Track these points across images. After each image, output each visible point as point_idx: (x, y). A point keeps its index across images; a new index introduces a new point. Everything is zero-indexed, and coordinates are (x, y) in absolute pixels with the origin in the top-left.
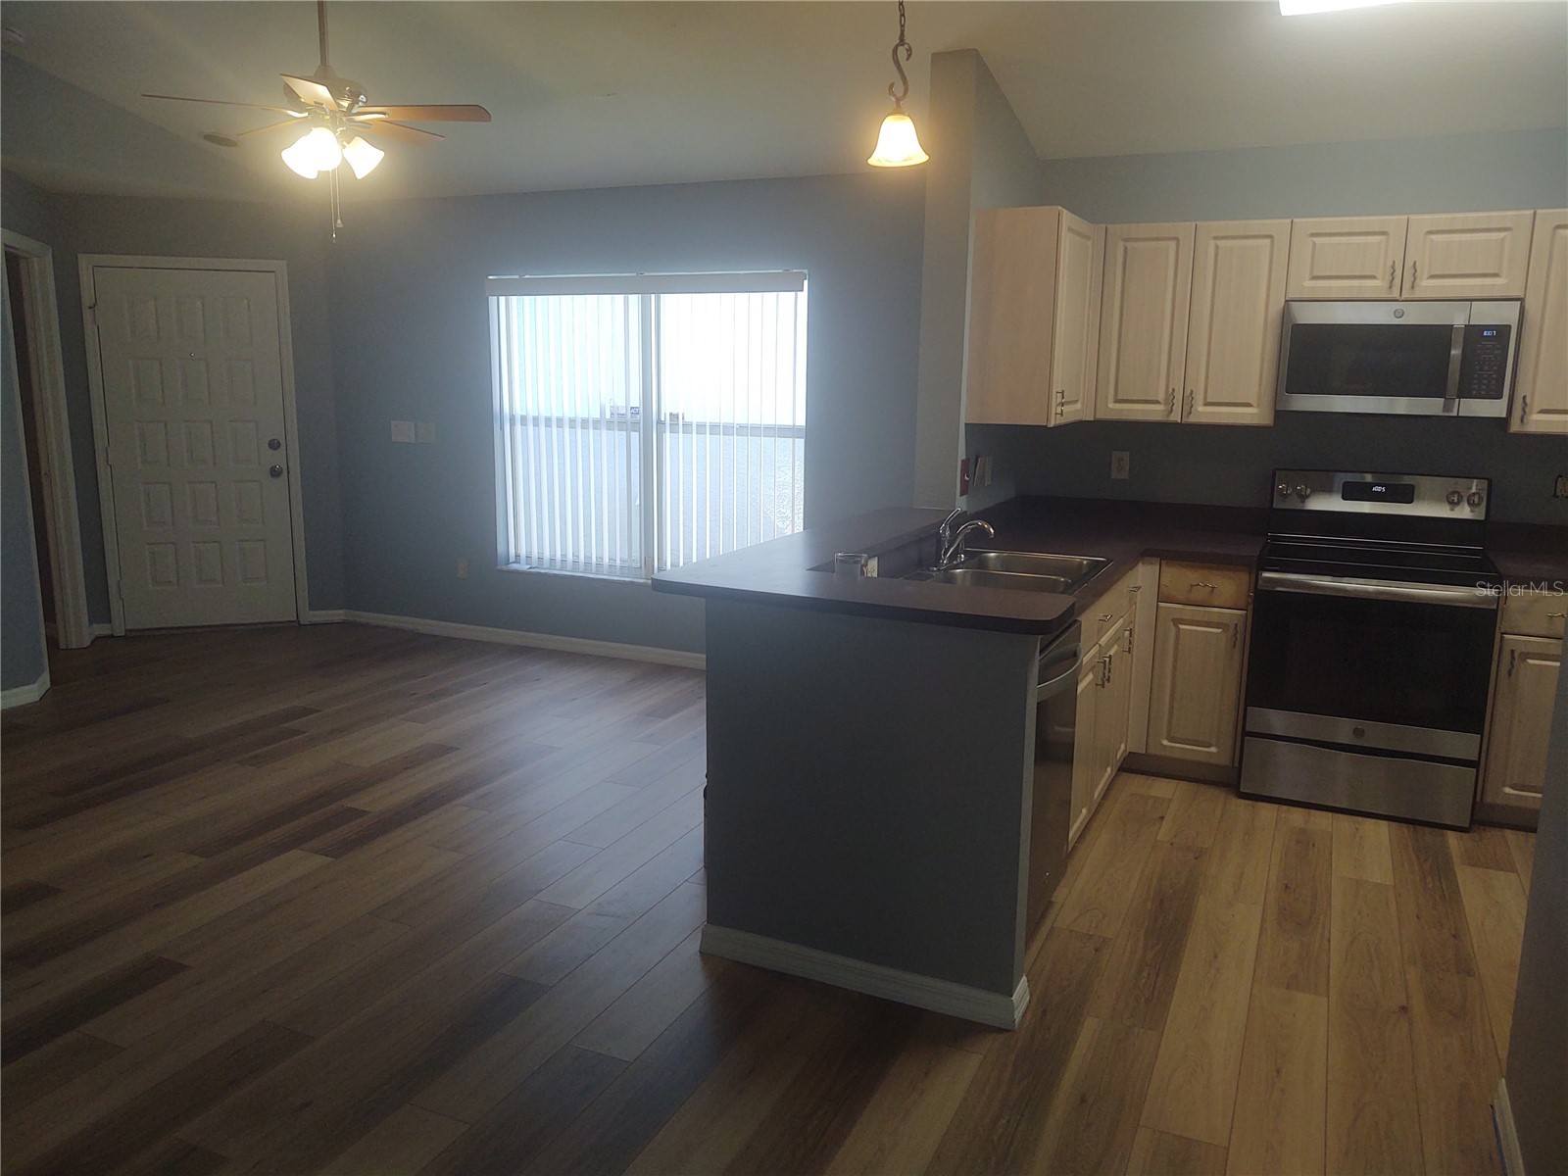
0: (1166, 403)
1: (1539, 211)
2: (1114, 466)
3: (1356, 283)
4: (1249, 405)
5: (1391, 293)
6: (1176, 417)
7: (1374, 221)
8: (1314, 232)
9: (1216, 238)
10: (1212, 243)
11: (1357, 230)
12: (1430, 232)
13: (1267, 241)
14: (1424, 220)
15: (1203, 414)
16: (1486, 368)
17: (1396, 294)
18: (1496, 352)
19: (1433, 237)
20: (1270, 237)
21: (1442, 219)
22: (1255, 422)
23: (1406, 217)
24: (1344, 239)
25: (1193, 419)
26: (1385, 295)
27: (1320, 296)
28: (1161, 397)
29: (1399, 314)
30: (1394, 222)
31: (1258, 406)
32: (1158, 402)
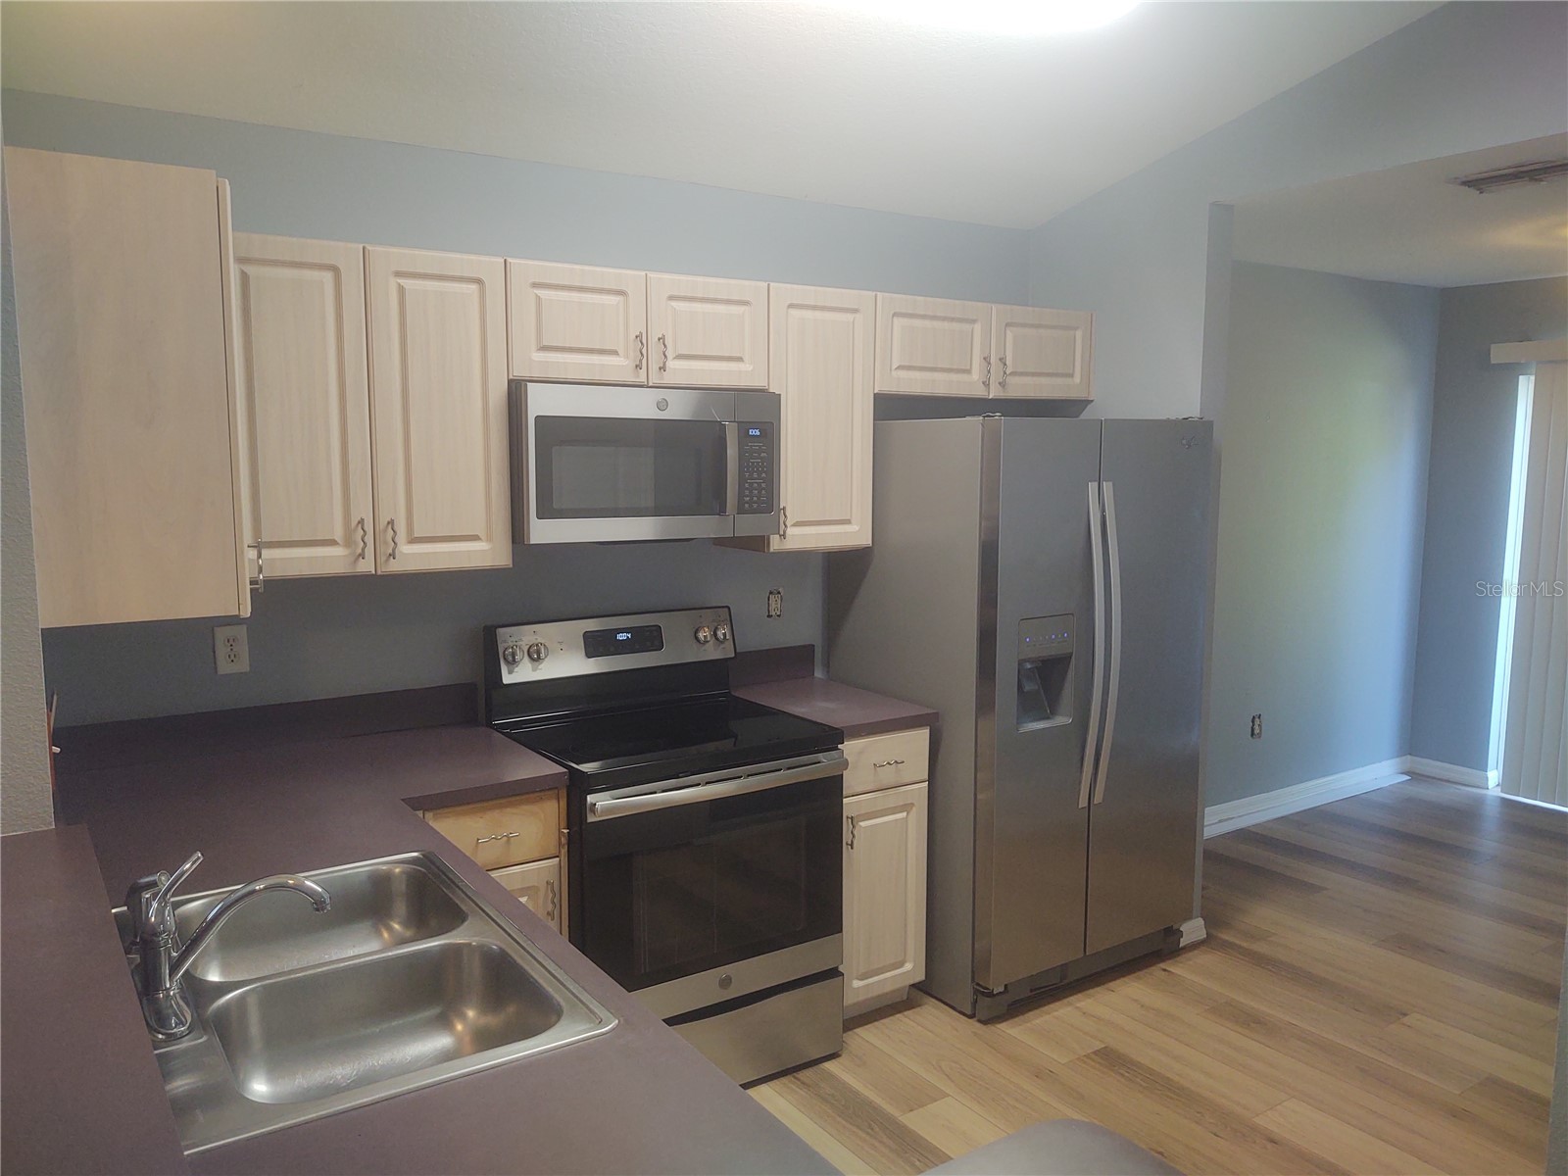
0: (349, 542)
1: (772, 284)
2: (222, 651)
3: (596, 359)
4: (475, 538)
5: (638, 377)
6: (366, 566)
7: (609, 275)
8: (537, 280)
9: (398, 274)
10: (393, 282)
11: (590, 285)
12: (671, 298)
13: (474, 287)
14: (667, 281)
15: (413, 557)
16: (755, 475)
17: (642, 379)
18: (762, 455)
19: (674, 304)
20: (479, 281)
21: (684, 282)
22: (486, 562)
23: (643, 273)
24: (575, 296)
25: (395, 566)
26: (630, 378)
27: (553, 375)
28: (338, 534)
29: (662, 405)
30: (630, 278)
31: (489, 539)
32: (333, 543)
